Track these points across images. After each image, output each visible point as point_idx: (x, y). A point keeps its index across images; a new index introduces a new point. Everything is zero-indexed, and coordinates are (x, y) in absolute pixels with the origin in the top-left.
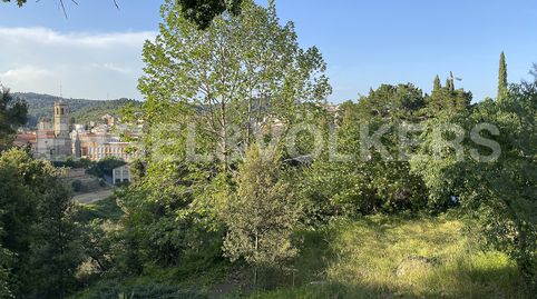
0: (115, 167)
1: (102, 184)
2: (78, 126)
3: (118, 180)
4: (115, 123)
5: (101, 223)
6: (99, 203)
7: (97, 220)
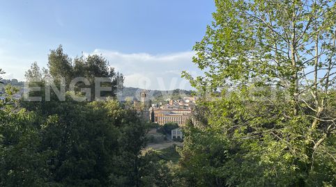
0: (173, 129)
1: (165, 139)
2: (153, 105)
3: (174, 137)
4: (173, 103)
5: (165, 163)
6: (164, 150)
7: (162, 161)
